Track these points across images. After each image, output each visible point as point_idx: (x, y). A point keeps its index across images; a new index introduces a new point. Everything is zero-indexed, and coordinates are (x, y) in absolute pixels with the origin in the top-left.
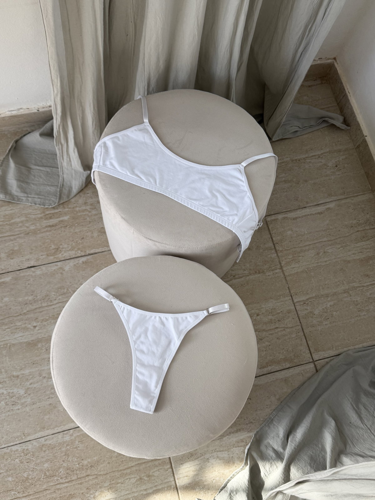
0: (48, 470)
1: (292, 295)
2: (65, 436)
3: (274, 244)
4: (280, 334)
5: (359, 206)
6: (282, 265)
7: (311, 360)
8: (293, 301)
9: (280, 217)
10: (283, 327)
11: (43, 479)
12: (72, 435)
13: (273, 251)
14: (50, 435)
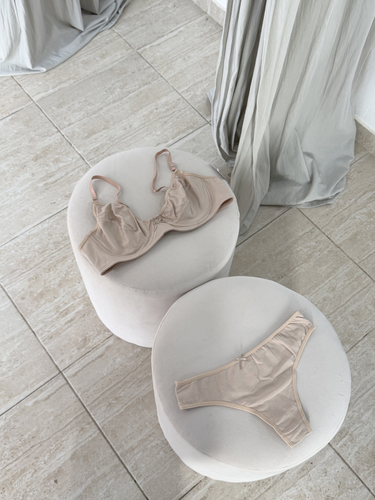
0: (40, 249)
1: (177, 90)
2: (43, 225)
3: (150, 65)
4: (178, 115)
5: (201, 24)
6: (162, 74)
7: (206, 122)
8: (178, 93)
9: (147, 47)
10: (178, 111)
11: (38, 255)
12: (49, 223)
13: (152, 68)
14: (31, 228)
